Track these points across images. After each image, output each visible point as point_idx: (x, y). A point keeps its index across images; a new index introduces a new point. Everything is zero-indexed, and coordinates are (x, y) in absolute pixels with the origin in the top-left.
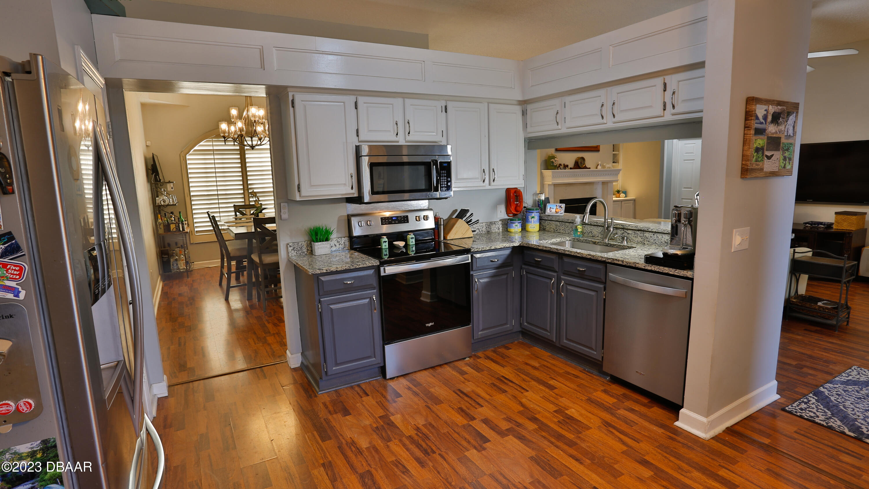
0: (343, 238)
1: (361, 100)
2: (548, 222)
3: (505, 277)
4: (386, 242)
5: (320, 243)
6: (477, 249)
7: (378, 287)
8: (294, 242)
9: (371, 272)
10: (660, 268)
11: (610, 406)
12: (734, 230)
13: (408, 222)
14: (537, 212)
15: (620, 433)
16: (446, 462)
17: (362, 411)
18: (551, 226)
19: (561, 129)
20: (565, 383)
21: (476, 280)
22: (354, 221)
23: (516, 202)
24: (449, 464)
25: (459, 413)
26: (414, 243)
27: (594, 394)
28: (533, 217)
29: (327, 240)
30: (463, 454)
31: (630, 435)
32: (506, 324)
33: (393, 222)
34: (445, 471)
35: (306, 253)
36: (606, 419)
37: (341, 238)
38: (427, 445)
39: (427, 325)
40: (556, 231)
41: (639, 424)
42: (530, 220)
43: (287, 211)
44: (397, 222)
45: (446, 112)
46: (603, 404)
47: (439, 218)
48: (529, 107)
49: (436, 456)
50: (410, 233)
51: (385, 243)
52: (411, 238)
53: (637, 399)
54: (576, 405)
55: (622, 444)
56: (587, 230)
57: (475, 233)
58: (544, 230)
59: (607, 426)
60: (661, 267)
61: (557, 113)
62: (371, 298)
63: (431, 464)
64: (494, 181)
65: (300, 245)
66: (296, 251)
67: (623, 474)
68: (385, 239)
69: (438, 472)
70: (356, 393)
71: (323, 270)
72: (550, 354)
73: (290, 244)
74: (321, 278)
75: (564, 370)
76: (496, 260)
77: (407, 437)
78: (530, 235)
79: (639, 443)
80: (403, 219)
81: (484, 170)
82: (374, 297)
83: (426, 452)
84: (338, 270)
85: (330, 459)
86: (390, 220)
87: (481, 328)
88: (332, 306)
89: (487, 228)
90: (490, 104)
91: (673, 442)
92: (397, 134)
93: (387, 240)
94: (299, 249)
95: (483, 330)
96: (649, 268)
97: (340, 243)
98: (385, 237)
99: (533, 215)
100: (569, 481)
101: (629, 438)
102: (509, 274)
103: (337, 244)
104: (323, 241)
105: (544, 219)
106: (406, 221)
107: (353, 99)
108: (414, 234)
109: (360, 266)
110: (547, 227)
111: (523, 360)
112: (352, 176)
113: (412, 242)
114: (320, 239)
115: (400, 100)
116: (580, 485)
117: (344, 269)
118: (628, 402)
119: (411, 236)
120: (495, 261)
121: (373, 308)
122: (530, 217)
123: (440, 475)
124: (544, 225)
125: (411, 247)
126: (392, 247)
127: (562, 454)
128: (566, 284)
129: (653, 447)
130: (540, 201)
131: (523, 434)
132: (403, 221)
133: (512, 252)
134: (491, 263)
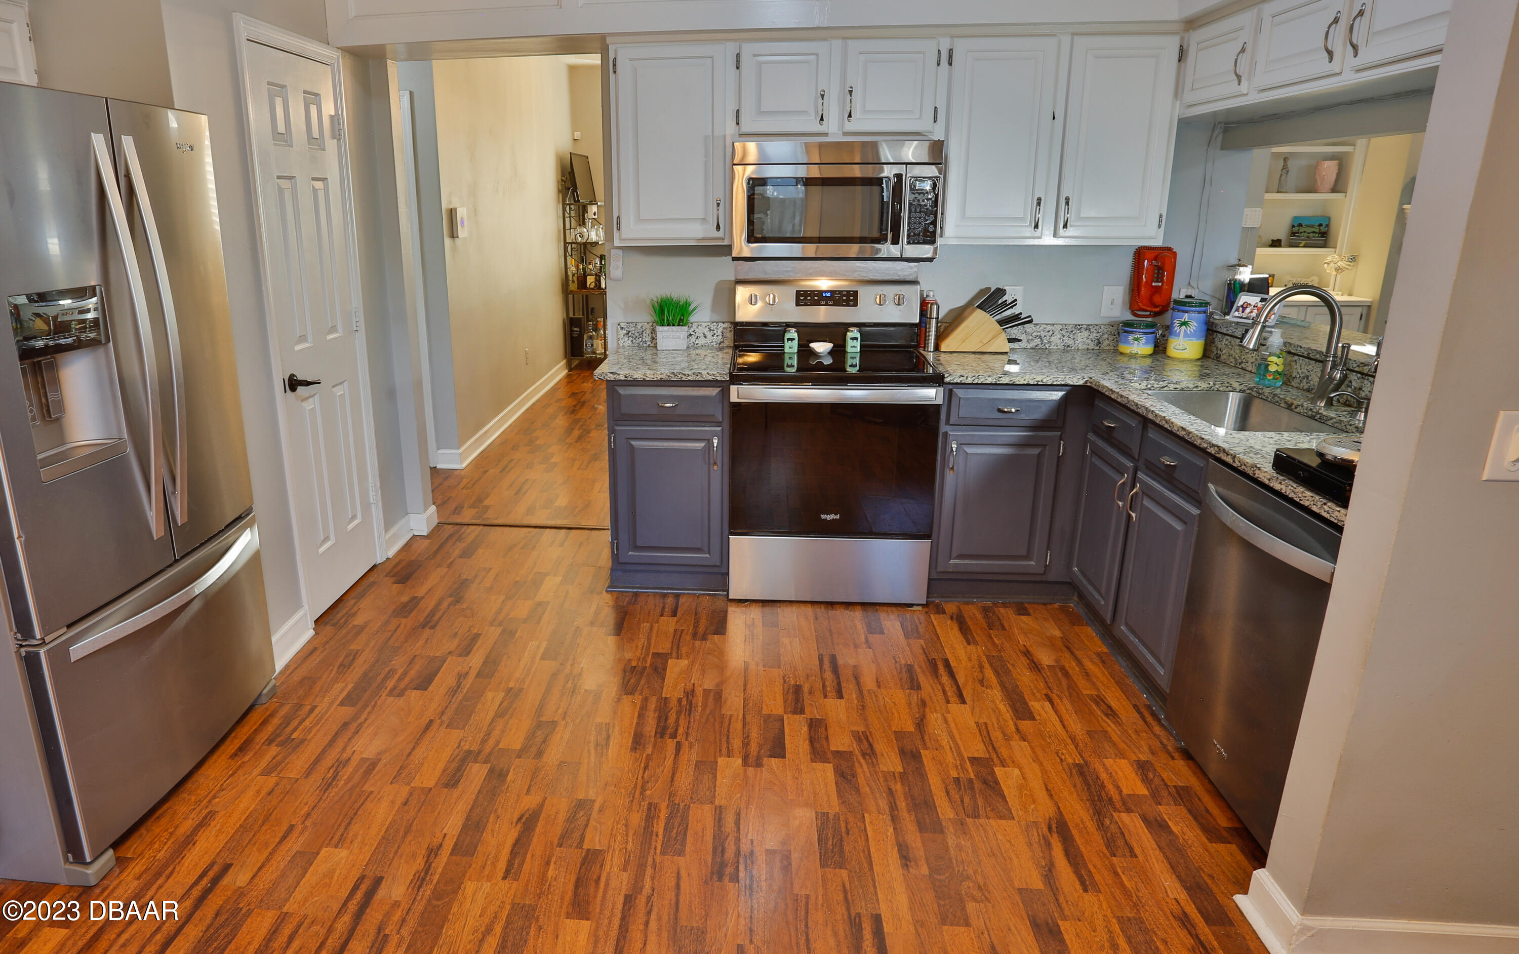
0: (721, 324)
1: (748, 50)
2: (1227, 340)
3: (1036, 451)
4: (792, 340)
5: (666, 328)
6: (962, 378)
7: (726, 424)
8: (629, 321)
9: (714, 392)
10: (1296, 491)
11: (1116, 797)
12: (1502, 413)
13: (856, 305)
14: (1199, 312)
15: (1067, 854)
16: (675, 757)
17: (641, 636)
18: (1232, 352)
19: (1246, 94)
20: (1066, 717)
21: (954, 446)
22: (742, 293)
23: (1157, 281)
24: (674, 763)
25: (785, 693)
26: (859, 350)
27: (1109, 762)
28: (1185, 324)
29: (681, 323)
30: (715, 758)
31: (1086, 867)
32: (1028, 557)
33: (823, 302)
34: (657, 770)
35: (648, 343)
36: (1068, 817)
37: (717, 322)
38: (677, 721)
39: (823, 516)
40: (1240, 364)
41: (1141, 858)
42: (1177, 329)
43: (620, 263)
44: (831, 302)
45: (950, 64)
46: (1103, 786)
47: (928, 303)
48: (1196, 37)
49: (671, 744)
50: (851, 329)
51: (790, 342)
52: (851, 339)
53: (1207, 811)
54: (1035, 766)
55: (1042, 875)
56: (1300, 371)
57: (1015, 345)
58: (1217, 358)
59: (1055, 830)
60: (1300, 489)
61: (1243, 50)
62: (710, 442)
63: (649, 750)
64: (1065, 226)
65: (639, 328)
66: (631, 339)
67: (967, 924)
68: (793, 333)
69: (646, 768)
70: (661, 605)
71: (619, 374)
72: (1106, 650)
73: (622, 325)
74: (618, 388)
75: (1098, 690)
76: (1013, 410)
77: (662, 698)
78: (1171, 365)
79: (1086, 890)
80: (844, 298)
81: (1039, 200)
82: (715, 441)
83: (661, 732)
84: (647, 379)
85: (525, 687)
86: (816, 298)
87: (954, 554)
88: (633, 443)
89: (1066, 338)
90: (1075, 37)
91: (1178, 930)
92: (822, 119)
93: (795, 336)
94: (637, 334)
95: (961, 557)
96: (1277, 486)
97: (715, 332)
98: (794, 330)
99: (1186, 317)
100: (843, 883)
101: (1077, 872)
102: (1048, 447)
103: (709, 335)
104: (674, 325)
105: (1221, 331)
106: (851, 303)
107: (731, 49)
108: (860, 332)
109: (689, 378)
110: (1224, 352)
111: (1028, 644)
112: (718, 205)
113: (853, 347)
114: (668, 320)
115: (837, 44)
116: (854, 898)
117: (659, 379)
118: (1173, 807)
119: (854, 333)
120: (1011, 412)
121: (712, 461)
122: (1176, 323)
123: (644, 772)
124: (1219, 346)
125: (849, 357)
126: (805, 352)
127: (889, 834)
128: (1143, 493)
129: (1109, 915)
130: (1234, 284)
131: (859, 771)
132: (844, 301)
133: (1064, 399)
134: (1000, 415)
